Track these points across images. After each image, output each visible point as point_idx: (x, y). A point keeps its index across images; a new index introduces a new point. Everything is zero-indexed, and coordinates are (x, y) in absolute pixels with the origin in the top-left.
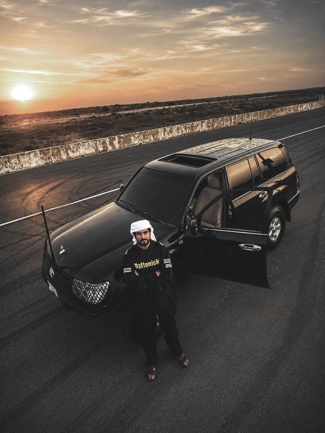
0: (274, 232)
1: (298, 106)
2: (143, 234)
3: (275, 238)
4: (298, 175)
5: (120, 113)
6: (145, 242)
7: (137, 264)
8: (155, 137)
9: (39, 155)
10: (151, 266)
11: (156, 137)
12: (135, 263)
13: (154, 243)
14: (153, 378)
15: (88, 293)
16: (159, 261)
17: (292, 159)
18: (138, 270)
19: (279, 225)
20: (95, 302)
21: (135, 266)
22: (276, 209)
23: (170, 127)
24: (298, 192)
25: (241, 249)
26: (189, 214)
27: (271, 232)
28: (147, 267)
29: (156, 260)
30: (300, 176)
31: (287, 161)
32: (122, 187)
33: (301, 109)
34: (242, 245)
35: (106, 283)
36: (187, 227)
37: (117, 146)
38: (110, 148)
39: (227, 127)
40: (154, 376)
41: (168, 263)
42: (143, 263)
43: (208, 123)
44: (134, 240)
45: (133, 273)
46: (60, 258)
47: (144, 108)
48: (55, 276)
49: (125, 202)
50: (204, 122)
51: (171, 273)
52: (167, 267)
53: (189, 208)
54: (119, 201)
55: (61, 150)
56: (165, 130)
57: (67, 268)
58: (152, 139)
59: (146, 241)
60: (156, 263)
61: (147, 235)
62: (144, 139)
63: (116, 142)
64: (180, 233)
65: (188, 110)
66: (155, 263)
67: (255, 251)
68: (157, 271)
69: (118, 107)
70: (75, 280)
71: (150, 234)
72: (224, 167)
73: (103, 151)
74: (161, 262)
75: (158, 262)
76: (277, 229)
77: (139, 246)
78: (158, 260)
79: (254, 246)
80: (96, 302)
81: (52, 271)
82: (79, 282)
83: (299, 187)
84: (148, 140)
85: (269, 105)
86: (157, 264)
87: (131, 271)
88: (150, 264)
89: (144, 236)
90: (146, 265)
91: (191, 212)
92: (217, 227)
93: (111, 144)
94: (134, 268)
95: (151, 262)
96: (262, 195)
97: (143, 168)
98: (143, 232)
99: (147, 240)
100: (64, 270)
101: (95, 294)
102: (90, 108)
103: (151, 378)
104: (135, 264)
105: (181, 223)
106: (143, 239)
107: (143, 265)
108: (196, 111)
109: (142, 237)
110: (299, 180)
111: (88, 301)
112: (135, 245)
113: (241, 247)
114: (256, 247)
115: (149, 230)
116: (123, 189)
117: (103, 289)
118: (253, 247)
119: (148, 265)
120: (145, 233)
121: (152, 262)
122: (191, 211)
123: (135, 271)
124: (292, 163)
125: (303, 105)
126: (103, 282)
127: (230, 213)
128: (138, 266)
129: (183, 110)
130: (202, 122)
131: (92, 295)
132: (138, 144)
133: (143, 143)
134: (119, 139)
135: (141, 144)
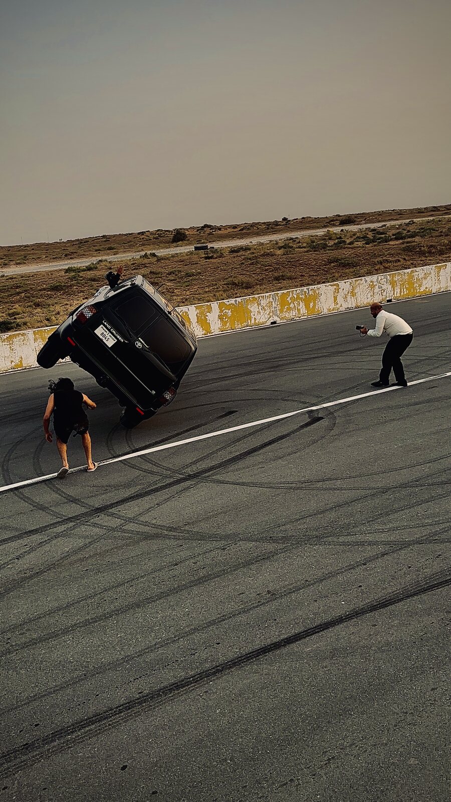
5: (216, 245)
8: (311, 305)
9: (32, 341)
11: (314, 306)
23: (349, 281)
37: (216, 327)
38: (199, 331)
47: (275, 232)
50: (443, 267)
56: (337, 290)
58: (303, 310)
62: (282, 311)
63: (213, 317)
65: (394, 236)
69: (208, 231)
84: (292, 314)
93: (203, 321)
102: (143, 233)
108: (417, 239)
129: (379, 237)
130: (438, 269)
132: (269, 323)
133: (278, 321)
134: (221, 311)
135: (274, 323)
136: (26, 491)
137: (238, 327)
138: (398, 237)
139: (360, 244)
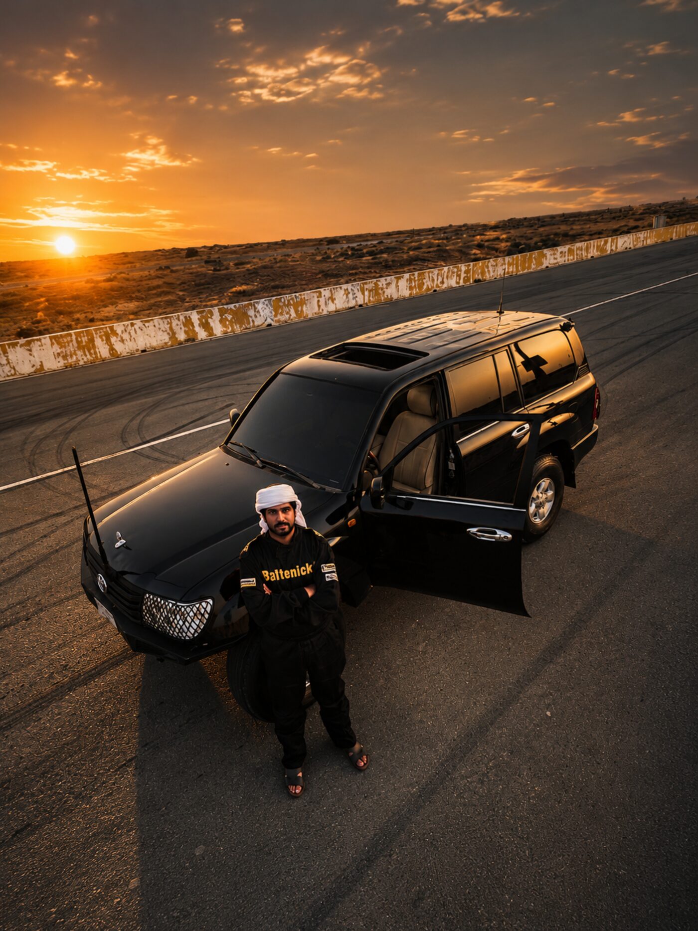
0: (539, 506)
1: (606, 242)
2: (280, 513)
3: (541, 519)
4: (598, 391)
6: (285, 529)
7: (267, 572)
8: (300, 310)
9: (50, 346)
10: (296, 576)
11: (302, 309)
12: (264, 570)
13: (301, 532)
14: (297, 791)
15: (174, 620)
16: (312, 568)
17: (589, 357)
18: (270, 584)
19: (550, 493)
20: (186, 635)
21: (265, 576)
22: (547, 461)
23: (329, 288)
24: (596, 427)
25: (472, 538)
26: (367, 467)
27: (534, 505)
28: (287, 577)
29: (307, 565)
30: (602, 393)
31: (579, 361)
32: (236, 416)
33: (614, 248)
34: (474, 530)
35: (206, 602)
36: (364, 493)
37: (218, 330)
38: (202, 334)
39: (451, 290)
40: (301, 788)
41: (330, 572)
42: (279, 571)
43: (410, 280)
44: (262, 523)
45: (258, 588)
46: (116, 555)
48: (109, 589)
49: (241, 446)
50: (403, 277)
51: (337, 592)
52: (327, 580)
53: (369, 454)
54: (229, 445)
55: (95, 335)
56: (320, 296)
57: (131, 573)
58: (293, 314)
59: (287, 527)
60: (306, 570)
61: (288, 514)
62: (276, 316)
63: (215, 321)
64: (350, 505)
65: (367, 253)
66: (304, 571)
67: (500, 543)
68: (307, 586)
70: (147, 595)
71: (295, 512)
72: (442, 371)
73: (187, 341)
74: (317, 570)
75: (309, 569)
76: (547, 500)
77: (273, 536)
78: (311, 566)
79: (498, 532)
80: (189, 637)
81: (101, 580)
82: (155, 599)
83: (597, 418)
84: (284, 318)
85: (542, 241)
86: (308, 573)
87: (255, 585)
88: (293, 573)
89: (282, 517)
90: (286, 575)
91: (373, 464)
92: (424, 493)
93: (206, 326)
94: (261, 579)
95: (296, 569)
96: (518, 431)
97: (280, 375)
98: (281, 509)
99: (288, 524)
100: (126, 577)
101: (186, 620)
103: (295, 793)
104: (263, 572)
105: (353, 486)
106: (281, 523)
107: (279, 574)
108: (385, 256)
109: (277, 518)
110: (599, 403)
111: (173, 633)
112: (264, 533)
113: (472, 533)
114: (501, 534)
115: (293, 504)
116: (237, 421)
117: (200, 613)
118: (496, 533)
119: (290, 574)
120: (285, 510)
121: (298, 570)
122: (371, 460)
123: (264, 585)
124: (587, 366)
125: (619, 239)
126: (201, 599)
127: (452, 466)
128: (270, 576)
129: (357, 253)
130: (398, 279)
131: (181, 623)
132: (264, 326)
133: (273, 324)
134: (221, 315)
135: (270, 325)
136: (52, 482)
137: (238, 329)
138: (370, 253)
139: (341, 259)
